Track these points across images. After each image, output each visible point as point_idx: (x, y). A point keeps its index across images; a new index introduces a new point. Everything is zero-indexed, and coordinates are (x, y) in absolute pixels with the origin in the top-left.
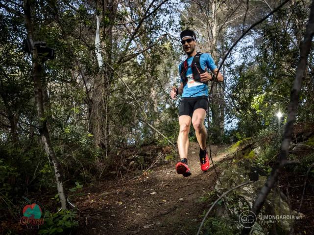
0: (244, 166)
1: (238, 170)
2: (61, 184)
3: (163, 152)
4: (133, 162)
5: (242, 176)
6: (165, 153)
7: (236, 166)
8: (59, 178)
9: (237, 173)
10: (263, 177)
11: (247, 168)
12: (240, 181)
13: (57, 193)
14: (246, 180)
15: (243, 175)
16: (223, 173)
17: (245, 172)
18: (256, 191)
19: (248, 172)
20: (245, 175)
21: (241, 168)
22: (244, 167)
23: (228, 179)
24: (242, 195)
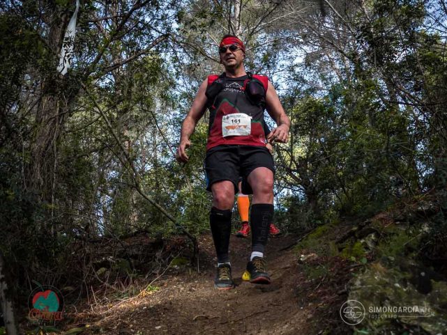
0: (396, 265)
1: (388, 275)
2: (10, 304)
3: (165, 250)
4: (103, 269)
5: (397, 285)
6: (170, 252)
7: (380, 266)
8: (5, 291)
9: (387, 280)
10: (440, 282)
11: (403, 270)
12: (398, 295)
13: (4, 325)
14: (408, 293)
15: (398, 283)
16: (358, 283)
17: (401, 276)
18: (438, 311)
19: (409, 275)
20: (404, 282)
21: (392, 271)
22: (398, 268)
23: (372, 294)
24: (416, 323)
